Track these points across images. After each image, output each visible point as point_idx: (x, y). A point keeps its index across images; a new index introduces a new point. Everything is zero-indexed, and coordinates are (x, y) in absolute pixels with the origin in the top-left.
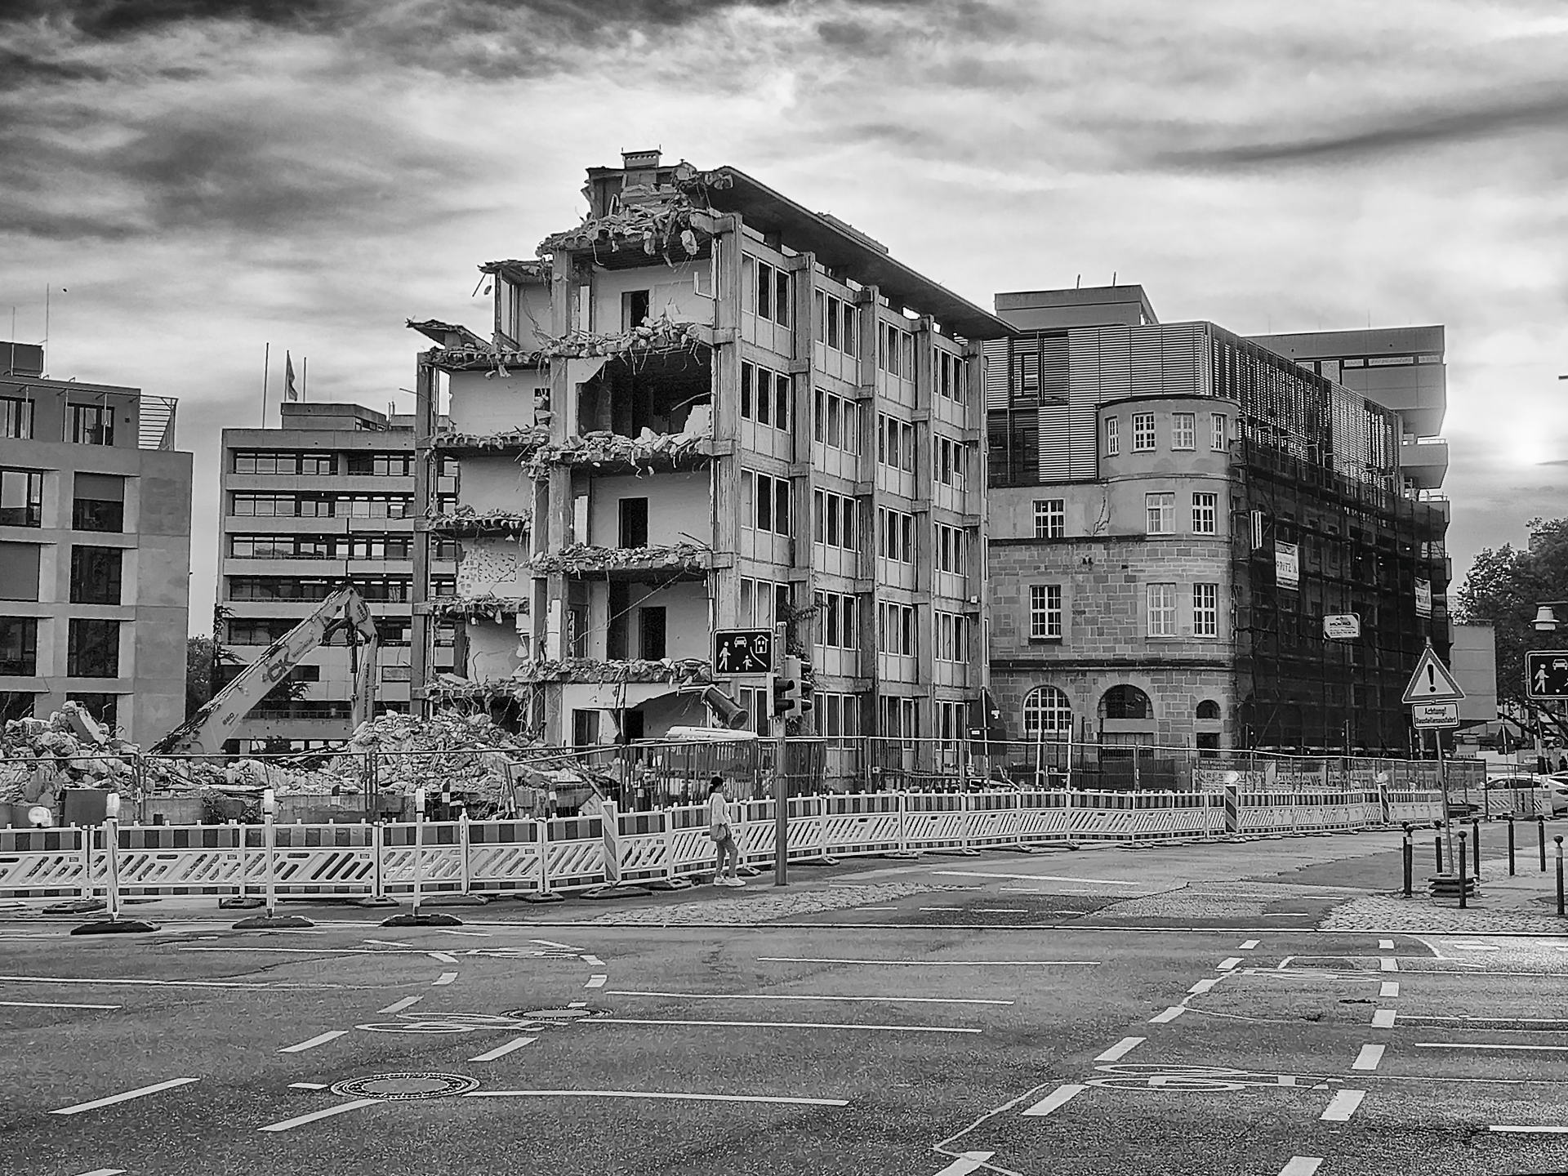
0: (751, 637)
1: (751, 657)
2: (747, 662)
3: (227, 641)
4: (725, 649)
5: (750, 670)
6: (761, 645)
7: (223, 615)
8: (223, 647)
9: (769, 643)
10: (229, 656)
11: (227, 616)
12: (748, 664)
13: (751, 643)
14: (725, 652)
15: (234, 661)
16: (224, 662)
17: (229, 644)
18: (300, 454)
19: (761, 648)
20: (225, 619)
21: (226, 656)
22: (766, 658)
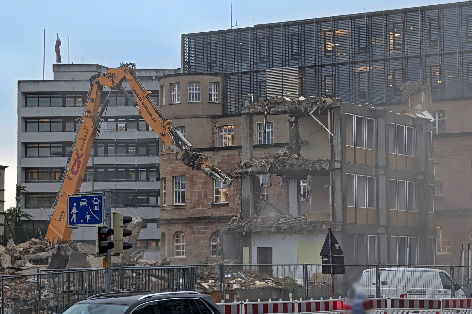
0: (89, 199)
1: (90, 214)
2: (88, 216)
3: (24, 206)
4: (74, 208)
5: (90, 222)
6: (96, 205)
7: (22, 191)
8: (21, 210)
9: (101, 203)
10: (25, 215)
11: (24, 191)
12: (88, 218)
13: (90, 204)
14: (74, 210)
15: (28, 218)
16: (23, 218)
17: (26, 208)
18: (64, 95)
19: (96, 207)
20: (23, 193)
21: (23, 215)
22: (99, 213)
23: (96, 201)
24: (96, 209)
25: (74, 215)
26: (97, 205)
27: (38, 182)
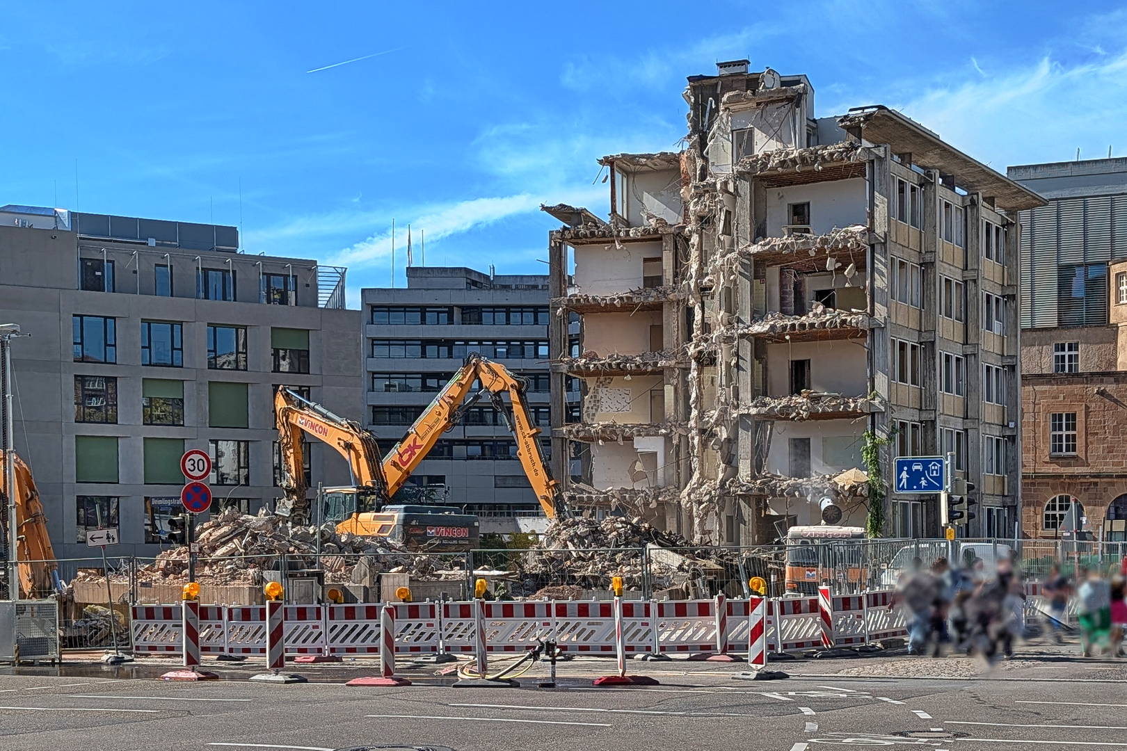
23: (935, 465)
24: (935, 474)
25: (904, 481)
26: (937, 470)
27: (390, 424)
